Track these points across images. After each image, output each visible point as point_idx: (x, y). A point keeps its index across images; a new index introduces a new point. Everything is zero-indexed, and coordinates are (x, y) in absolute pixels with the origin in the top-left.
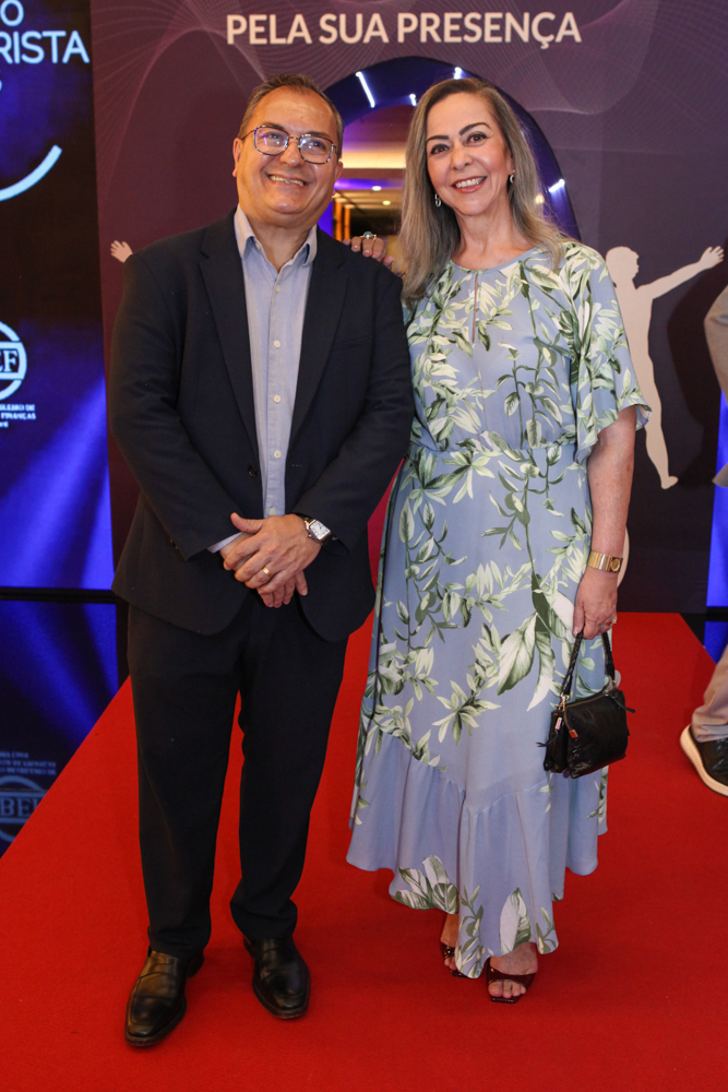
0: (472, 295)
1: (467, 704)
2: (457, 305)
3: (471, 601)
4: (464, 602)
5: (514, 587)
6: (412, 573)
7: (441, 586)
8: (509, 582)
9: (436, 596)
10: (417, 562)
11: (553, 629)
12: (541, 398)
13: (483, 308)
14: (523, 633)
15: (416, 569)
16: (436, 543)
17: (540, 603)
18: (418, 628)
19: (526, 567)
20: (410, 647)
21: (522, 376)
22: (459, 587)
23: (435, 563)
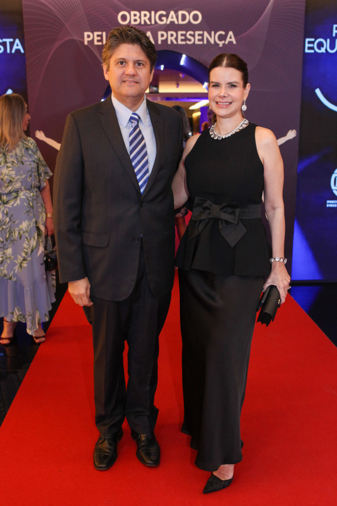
0: (14, 151)
1: (23, 261)
3: (21, 232)
4: (19, 233)
5: (31, 226)
6: (3, 229)
7: (12, 229)
8: (30, 225)
9: (11, 233)
10: (4, 225)
11: (41, 234)
14: (34, 237)
15: (4, 227)
16: (10, 218)
17: (38, 229)
18: (6, 243)
19: (34, 220)
20: (4, 249)
21: (33, 170)
22: (17, 229)
23: (10, 224)
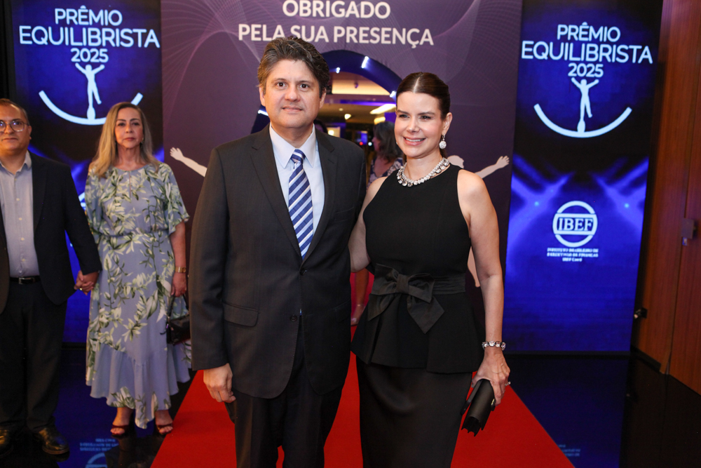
0: (128, 180)
1: (135, 326)
2: (122, 184)
3: (135, 288)
4: (132, 289)
5: (150, 281)
6: (111, 281)
7: (123, 284)
8: (148, 280)
9: (121, 288)
10: (114, 276)
11: (164, 293)
12: (157, 216)
13: (134, 185)
14: (154, 297)
15: (113, 279)
16: (121, 269)
17: (159, 285)
18: (115, 301)
19: (154, 273)
20: (111, 308)
21: (151, 209)
22: (130, 284)
23: (120, 276)
